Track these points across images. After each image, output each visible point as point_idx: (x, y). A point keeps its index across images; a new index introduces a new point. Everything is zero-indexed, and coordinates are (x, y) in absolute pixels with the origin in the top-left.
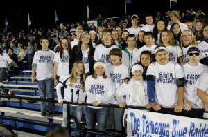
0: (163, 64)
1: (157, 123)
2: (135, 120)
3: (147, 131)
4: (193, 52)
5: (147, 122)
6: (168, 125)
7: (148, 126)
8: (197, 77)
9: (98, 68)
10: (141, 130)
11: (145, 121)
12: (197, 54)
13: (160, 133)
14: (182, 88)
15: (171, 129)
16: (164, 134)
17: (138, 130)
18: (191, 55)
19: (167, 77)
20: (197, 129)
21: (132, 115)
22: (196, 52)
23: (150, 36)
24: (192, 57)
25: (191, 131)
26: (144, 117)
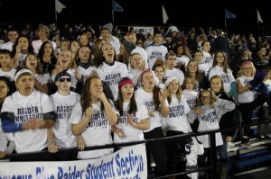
6: (30, 176)
8: (69, 109)
20: (66, 174)
23: (8, 55)
24: (63, 84)
25: (60, 178)
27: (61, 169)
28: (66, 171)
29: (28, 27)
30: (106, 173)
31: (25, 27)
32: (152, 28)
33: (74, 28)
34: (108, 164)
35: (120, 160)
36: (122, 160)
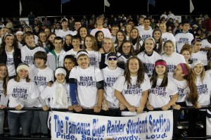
0: (84, 68)
1: (79, 124)
2: (59, 122)
3: (70, 132)
4: (111, 57)
5: (70, 123)
6: (89, 125)
7: (71, 127)
8: (115, 80)
9: (21, 71)
10: (65, 131)
11: (68, 122)
12: (115, 59)
13: (82, 133)
14: (101, 90)
15: (91, 128)
16: (85, 133)
17: (62, 131)
18: (110, 59)
19: (87, 81)
20: (113, 126)
21: (56, 117)
22: (114, 57)
25: (109, 128)
26: (67, 118)
27: (110, 122)
28: (113, 123)
29: (85, 17)
30: (141, 129)
31: (82, 18)
32: (180, 17)
33: (117, 18)
34: (143, 122)
35: (152, 121)
36: (154, 120)
